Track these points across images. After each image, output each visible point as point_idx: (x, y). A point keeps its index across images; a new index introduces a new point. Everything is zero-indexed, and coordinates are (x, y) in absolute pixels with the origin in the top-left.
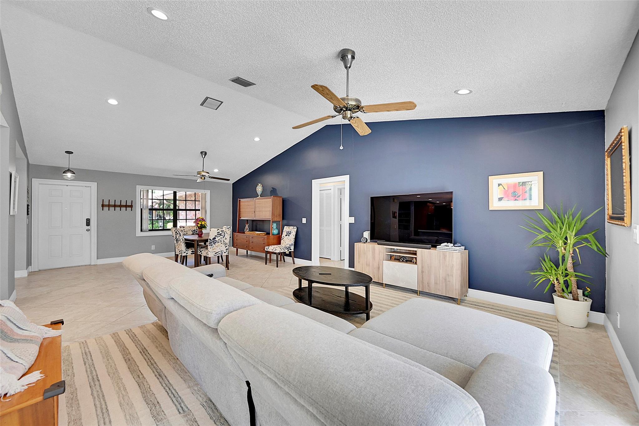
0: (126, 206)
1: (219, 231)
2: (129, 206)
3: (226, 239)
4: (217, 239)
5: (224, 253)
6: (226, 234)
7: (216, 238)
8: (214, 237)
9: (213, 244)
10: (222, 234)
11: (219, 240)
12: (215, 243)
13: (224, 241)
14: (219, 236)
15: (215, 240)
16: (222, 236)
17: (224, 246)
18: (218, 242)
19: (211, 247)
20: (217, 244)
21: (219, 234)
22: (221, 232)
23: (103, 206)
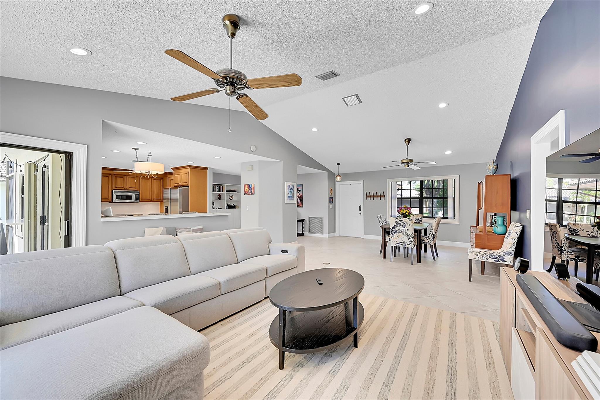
0: (381, 196)
1: (397, 220)
2: (382, 196)
3: (407, 230)
4: (397, 229)
5: (408, 245)
6: (406, 224)
7: (396, 227)
8: (394, 226)
9: (393, 233)
10: (401, 224)
11: (399, 230)
12: (396, 232)
13: (405, 232)
14: (398, 225)
15: (395, 229)
16: (401, 227)
17: (406, 237)
18: (399, 232)
19: (392, 236)
20: (397, 233)
21: (398, 224)
22: (400, 222)
23: (367, 196)
